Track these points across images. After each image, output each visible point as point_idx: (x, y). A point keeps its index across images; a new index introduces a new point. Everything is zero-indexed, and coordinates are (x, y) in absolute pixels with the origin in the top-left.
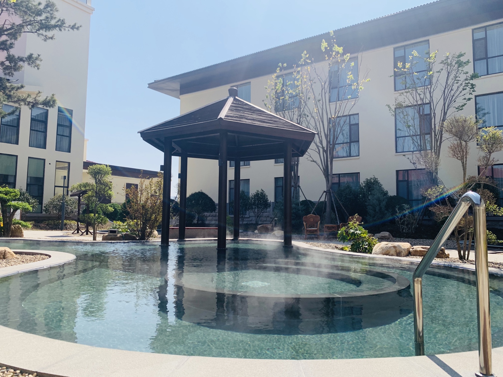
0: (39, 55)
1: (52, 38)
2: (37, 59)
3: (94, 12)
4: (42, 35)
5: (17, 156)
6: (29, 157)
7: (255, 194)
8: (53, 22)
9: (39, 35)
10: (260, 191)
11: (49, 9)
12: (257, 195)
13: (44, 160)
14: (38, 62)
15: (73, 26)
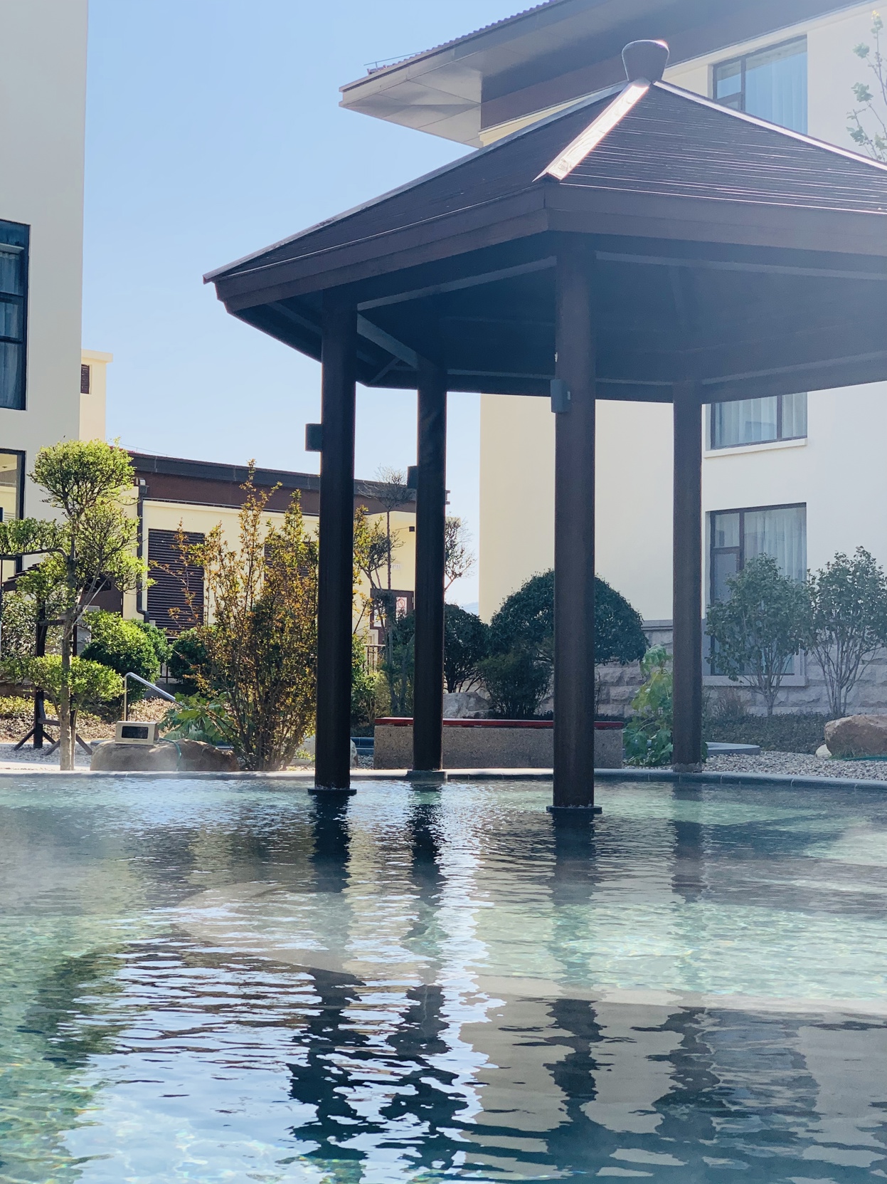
7: (826, 571)
10: (850, 558)
12: (836, 576)
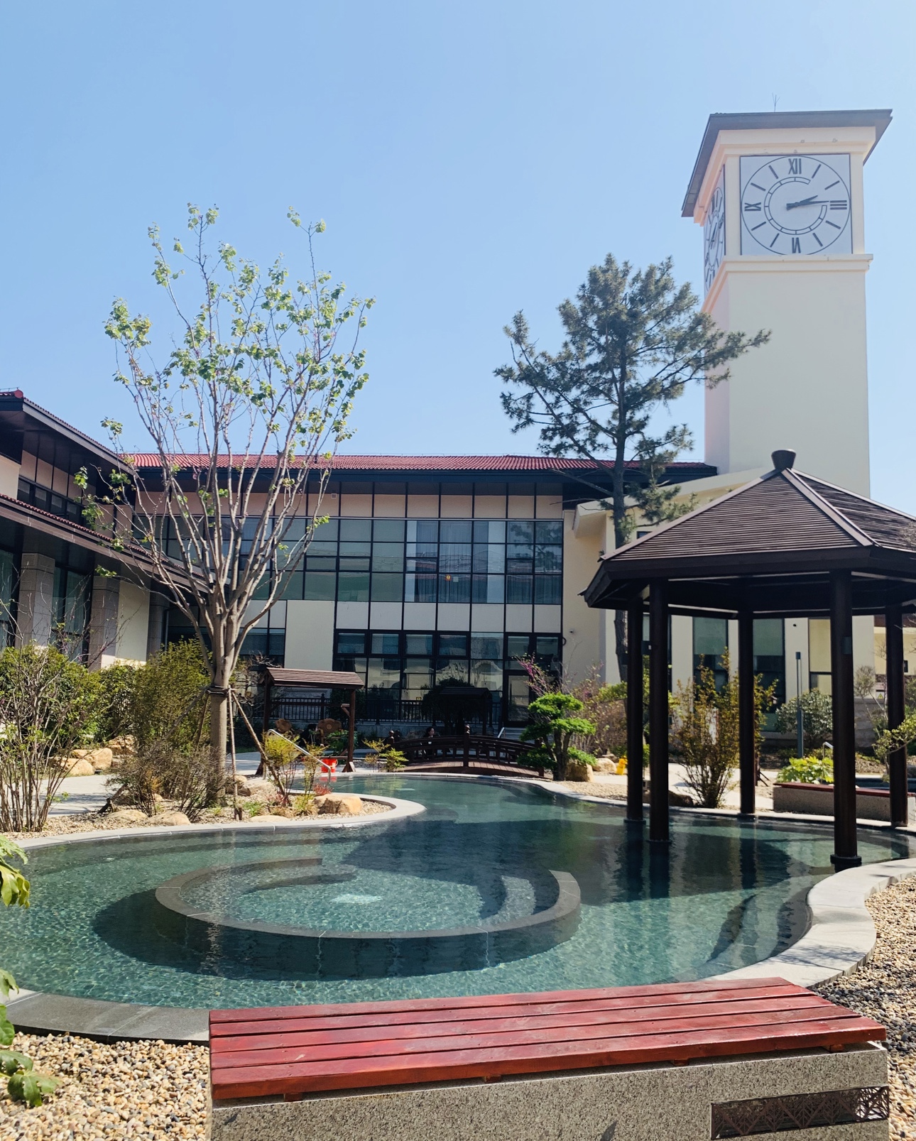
1: (725, 377)
2: (683, 434)
3: (871, 263)
4: (706, 378)
8: (720, 344)
9: (699, 380)
14: (687, 438)
15: (757, 339)
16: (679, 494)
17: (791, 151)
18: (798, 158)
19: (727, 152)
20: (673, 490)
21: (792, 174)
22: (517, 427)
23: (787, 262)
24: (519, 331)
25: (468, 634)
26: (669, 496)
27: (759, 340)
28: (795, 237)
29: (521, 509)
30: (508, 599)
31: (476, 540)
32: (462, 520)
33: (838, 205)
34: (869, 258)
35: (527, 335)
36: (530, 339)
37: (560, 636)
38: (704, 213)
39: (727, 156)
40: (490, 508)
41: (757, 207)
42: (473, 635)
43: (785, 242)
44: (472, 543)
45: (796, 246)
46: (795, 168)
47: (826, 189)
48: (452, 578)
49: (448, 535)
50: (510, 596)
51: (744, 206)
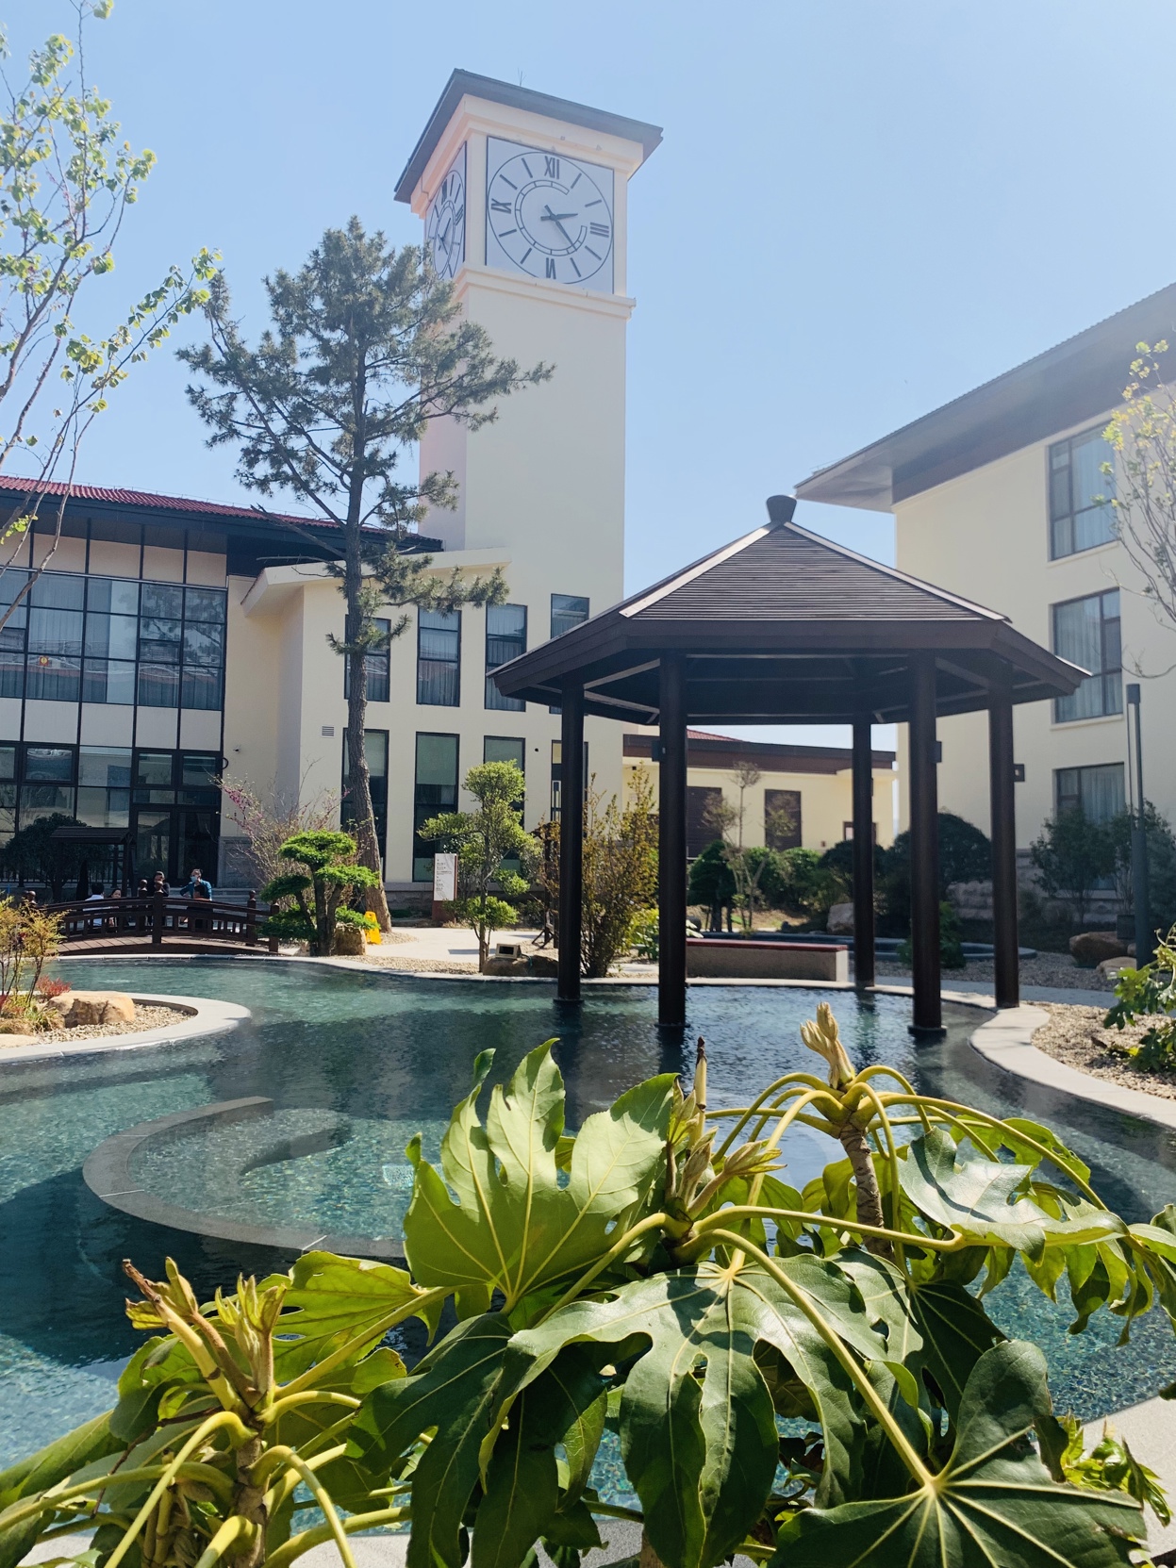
0: (450, 474)
1: (491, 418)
2: (445, 485)
3: (633, 310)
4: (468, 416)
5: (457, 736)
6: (486, 738)
8: (489, 374)
9: (458, 416)
11: (470, 346)
13: (523, 740)
14: (450, 492)
15: (535, 373)
16: (429, 567)
17: (548, 147)
18: (556, 158)
19: (471, 125)
20: (421, 561)
21: (548, 177)
22: (214, 439)
23: (542, 287)
24: (216, 298)
25: (75, 748)
26: (417, 568)
27: (538, 375)
28: (550, 257)
29: (164, 567)
30: (139, 701)
31: (90, 608)
32: (69, 575)
33: (599, 230)
34: (630, 305)
35: (227, 307)
36: (231, 314)
37: (219, 756)
38: (427, 202)
39: (471, 131)
40: (115, 561)
41: (505, 207)
42: (82, 750)
43: (537, 261)
44: (85, 611)
45: (550, 270)
46: (552, 170)
47: (587, 206)
48: (49, 663)
49: (43, 594)
50: (144, 695)
51: (490, 202)
